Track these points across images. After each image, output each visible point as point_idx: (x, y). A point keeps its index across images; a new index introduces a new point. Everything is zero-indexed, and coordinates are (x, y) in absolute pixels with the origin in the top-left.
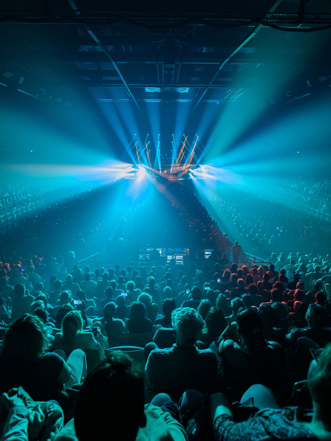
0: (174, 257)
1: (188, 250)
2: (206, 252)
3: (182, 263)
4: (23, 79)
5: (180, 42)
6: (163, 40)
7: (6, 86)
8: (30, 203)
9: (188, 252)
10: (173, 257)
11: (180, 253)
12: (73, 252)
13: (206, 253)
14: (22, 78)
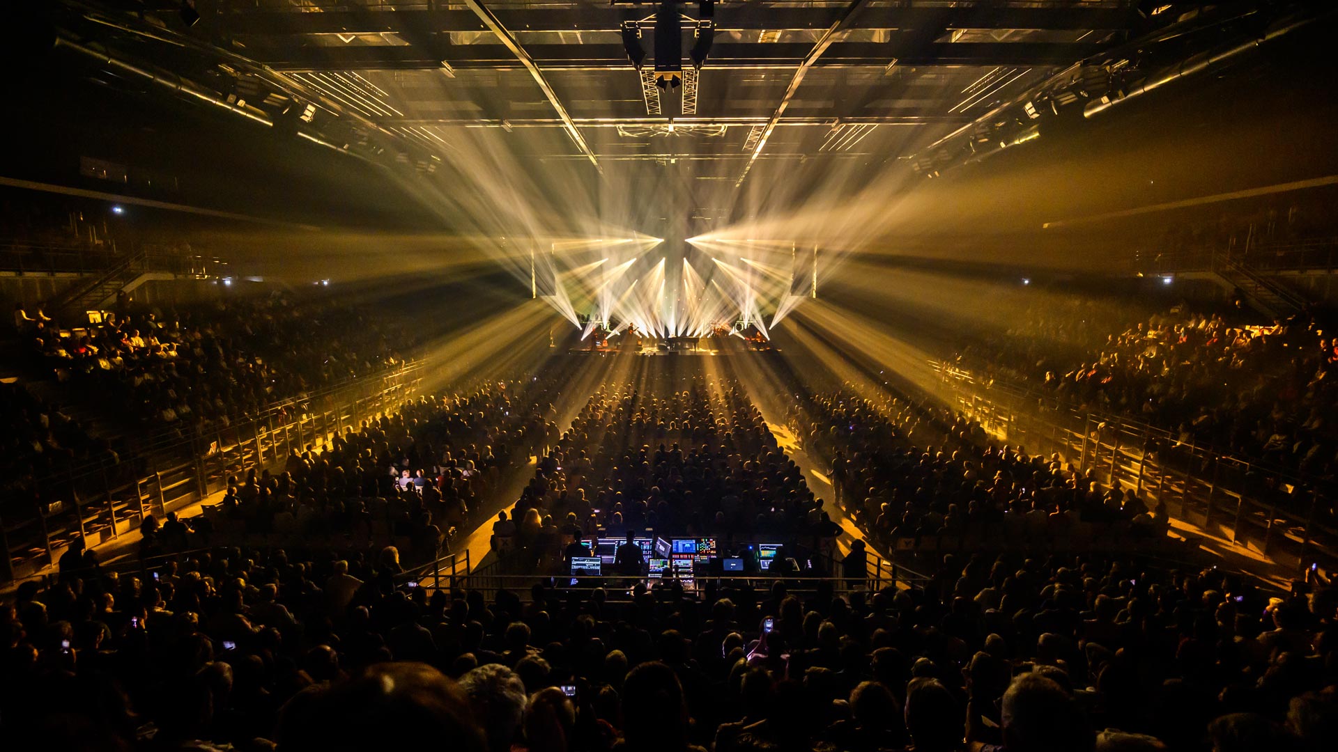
0: (669, 563)
1: (713, 544)
2: (762, 550)
3: (690, 579)
4: (313, 109)
5: (694, 21)
6: (651, 17)
7: (271, 124)
8: (304, 416)
9: (712, 549)
10: (665, 563)
11: (691, 554)
12: (394, 549)
13: (764, 554)
14: (309, 107)
